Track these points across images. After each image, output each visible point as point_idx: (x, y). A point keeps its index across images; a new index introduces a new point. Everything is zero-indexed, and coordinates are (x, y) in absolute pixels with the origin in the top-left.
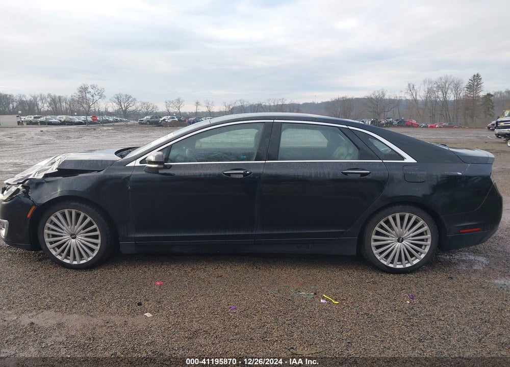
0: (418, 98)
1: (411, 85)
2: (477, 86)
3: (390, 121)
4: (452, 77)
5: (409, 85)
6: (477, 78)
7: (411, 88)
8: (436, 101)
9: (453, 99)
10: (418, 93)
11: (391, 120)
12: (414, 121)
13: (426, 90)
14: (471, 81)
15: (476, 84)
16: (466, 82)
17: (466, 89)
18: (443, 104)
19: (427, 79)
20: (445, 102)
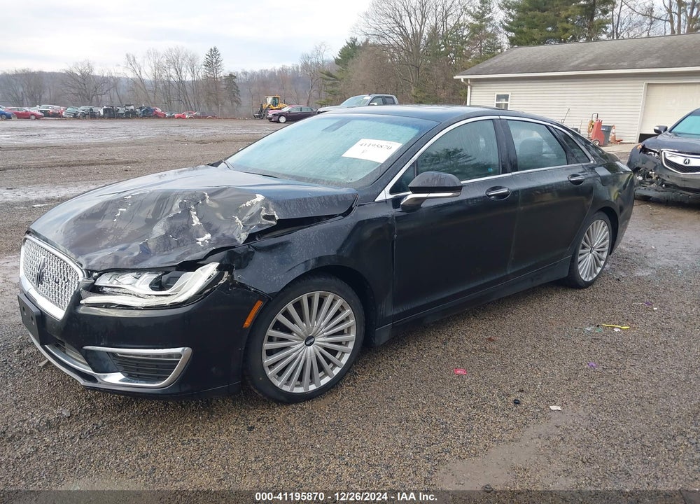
0: (144, 77)
1: (131, 56)
2: (216, 63)
3: (132, 110)
4: (185, 50)
5: (127, 56)
6: (214, 53)
7: (131, 60)
8: (169, 82)
9: (191, 79)
10: (142, 69)
11: (132, 107)
12: (159, 110)
13: (153, 65)
14: (208, 57)
15: (214, 61)
16: (202, 59)
17: (204, 67)
18: (179, 87)
19: (151, 50)
20: (181, 83)
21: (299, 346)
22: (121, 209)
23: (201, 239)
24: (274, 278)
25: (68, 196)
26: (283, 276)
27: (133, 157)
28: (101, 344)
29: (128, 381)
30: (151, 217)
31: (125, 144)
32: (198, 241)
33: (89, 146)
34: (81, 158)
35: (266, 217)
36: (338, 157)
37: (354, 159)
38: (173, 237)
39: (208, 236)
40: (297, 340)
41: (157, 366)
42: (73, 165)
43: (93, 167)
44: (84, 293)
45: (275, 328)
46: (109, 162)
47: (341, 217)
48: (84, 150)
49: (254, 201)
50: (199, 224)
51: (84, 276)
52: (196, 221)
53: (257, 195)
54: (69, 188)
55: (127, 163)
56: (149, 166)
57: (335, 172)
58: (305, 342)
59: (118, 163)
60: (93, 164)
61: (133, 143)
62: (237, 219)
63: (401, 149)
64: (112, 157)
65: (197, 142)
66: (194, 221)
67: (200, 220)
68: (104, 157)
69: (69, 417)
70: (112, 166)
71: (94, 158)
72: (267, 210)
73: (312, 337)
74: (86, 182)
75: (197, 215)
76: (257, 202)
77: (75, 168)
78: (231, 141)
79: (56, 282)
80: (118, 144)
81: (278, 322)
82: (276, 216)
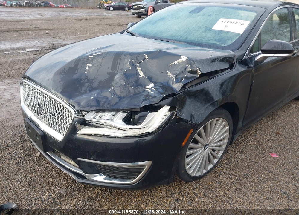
3: (39, 3)
12: (51, 3)
21: (202, 150)
22: (88, 65)
23: (147, 87)
24: (199, 114)
25: (21, 47)
26: (203, 112)
27: (47, 27)
28: (91, 158)
29: (108, 180)
30: (111, 71)
31: (41, 20)
32: (147, 89)
33: (24, 21)
34: (22, 27)
35: (190, 72)
36: (210, 30)
37: (221, 31)
38: (130, 86)
39: (152, 85)
40: (201, 147)
41: (128, 171)
42: (19, 31)
43: (29, 31)
44: (78, 126)
45: (192, 142)
46: (37, 29)
47: (229, 70)
48: (22, 23)
49: (180, 61)
50: (144, 76)
51: (76, 113)
52: (142, 74)
53: (182, 57)
54: (21, 43)
55: (46, 30)
56: (57, 31)
57: (211, 39)
58: (205, 147)
59: (41, 30)
60: (29, 30)
61: (45, 19)
62: (169, 73)
63: (250, 25)
64: (37, 26)
65: (76, 19)
66: (140, 74)
67: (144, 74)
68: (33, 27)
69: (66, 195)
70: (39, 31)
71: (28, 27)
72: (191, 67)
73: (208, 144)
74: (28, 40)
75: (141, 70)
76: (183, 61)
77: (20, 32)
78: (92, 19)
79: (53, 115)
80: (37, 20)
81: (195, 139)
82: (199, 72)
